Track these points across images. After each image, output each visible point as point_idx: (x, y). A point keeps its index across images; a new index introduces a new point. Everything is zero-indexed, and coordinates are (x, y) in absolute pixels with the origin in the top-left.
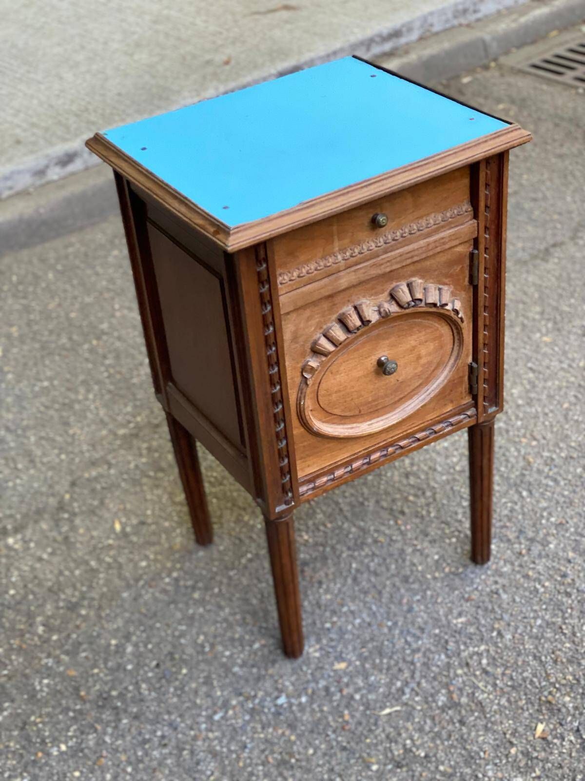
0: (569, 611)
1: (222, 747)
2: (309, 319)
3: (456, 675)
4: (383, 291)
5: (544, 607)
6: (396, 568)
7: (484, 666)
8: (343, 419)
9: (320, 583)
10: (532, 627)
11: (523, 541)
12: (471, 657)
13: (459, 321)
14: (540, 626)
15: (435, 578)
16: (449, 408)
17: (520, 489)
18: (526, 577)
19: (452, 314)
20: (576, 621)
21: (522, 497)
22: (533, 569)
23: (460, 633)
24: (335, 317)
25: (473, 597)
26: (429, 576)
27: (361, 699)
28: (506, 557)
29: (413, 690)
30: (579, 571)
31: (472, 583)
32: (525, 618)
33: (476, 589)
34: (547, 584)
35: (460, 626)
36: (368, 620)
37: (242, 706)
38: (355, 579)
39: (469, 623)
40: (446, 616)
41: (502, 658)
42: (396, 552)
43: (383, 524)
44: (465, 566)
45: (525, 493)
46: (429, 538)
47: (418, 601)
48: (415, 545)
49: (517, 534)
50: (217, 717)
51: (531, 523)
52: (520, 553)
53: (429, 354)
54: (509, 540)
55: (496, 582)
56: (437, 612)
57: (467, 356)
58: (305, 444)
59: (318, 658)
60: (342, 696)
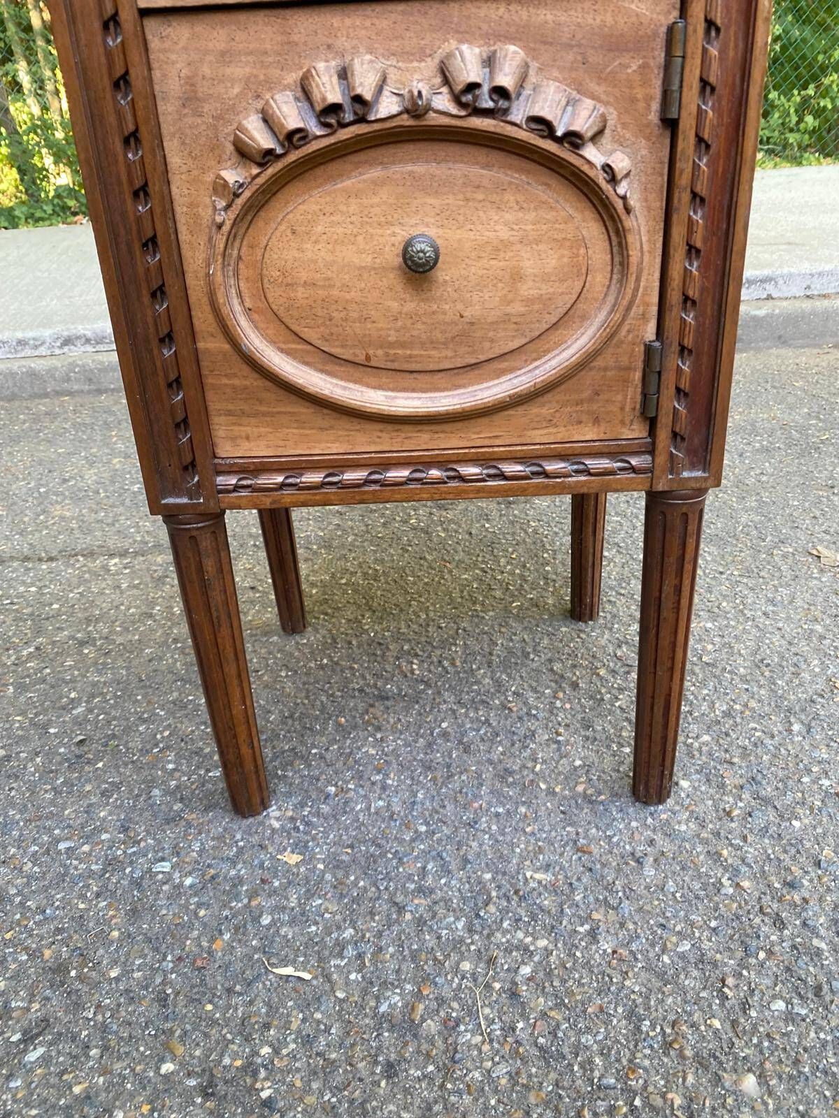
0: (762, 955)
1: (19, 893)
2: (225, 57)
3: (456, 970)
4: (422, 55)
5: (713, 924)
6: (503, 753)
7: (518, 979)
8: (330, 361)
9: (379, 729)
10: (664, 950)
11: (746, 796)
12: (508, 951)
13: (619, 205)
14: (682, 956)
15: (551, 792)
16: (589, 433)
17: (792, 720)
18: (715, 856)
19: (601, 179)
20: (768, 982)
21: (790, 731)
22: (739, 848)
23: (522, 898)
24: (293, 77)
25: (595, 849)
26: (543, 786)
27: (268, 927)
28: (700, 809)
29: (360, 956)
30: (829, 890)
31: (608, 826)
32: (663, 926)
33: (610, 837)
34: (746, 884)
35: (533, 885)
36: (396, 809)
37: (110, 848)
38: (430, 745)
39: (553, 889)
40: (523, 859)
41: (563, 981)
42: (522, 732)
43: (535, 690)
44: (615, 795)
45: (796, 727)
46: (589, 733)
47: (497, 815)
48: (558, 734)
49: (742, 781)
50: (62, 846)
51: (781, 774)
52: (729, 814)
53: (545, 278)
54: (723, 786)
55: (651, 842)
56: (512, 845)
57: (644, 317)
58: (236, 382)
59: (273, 830)
60: (247, 906)
